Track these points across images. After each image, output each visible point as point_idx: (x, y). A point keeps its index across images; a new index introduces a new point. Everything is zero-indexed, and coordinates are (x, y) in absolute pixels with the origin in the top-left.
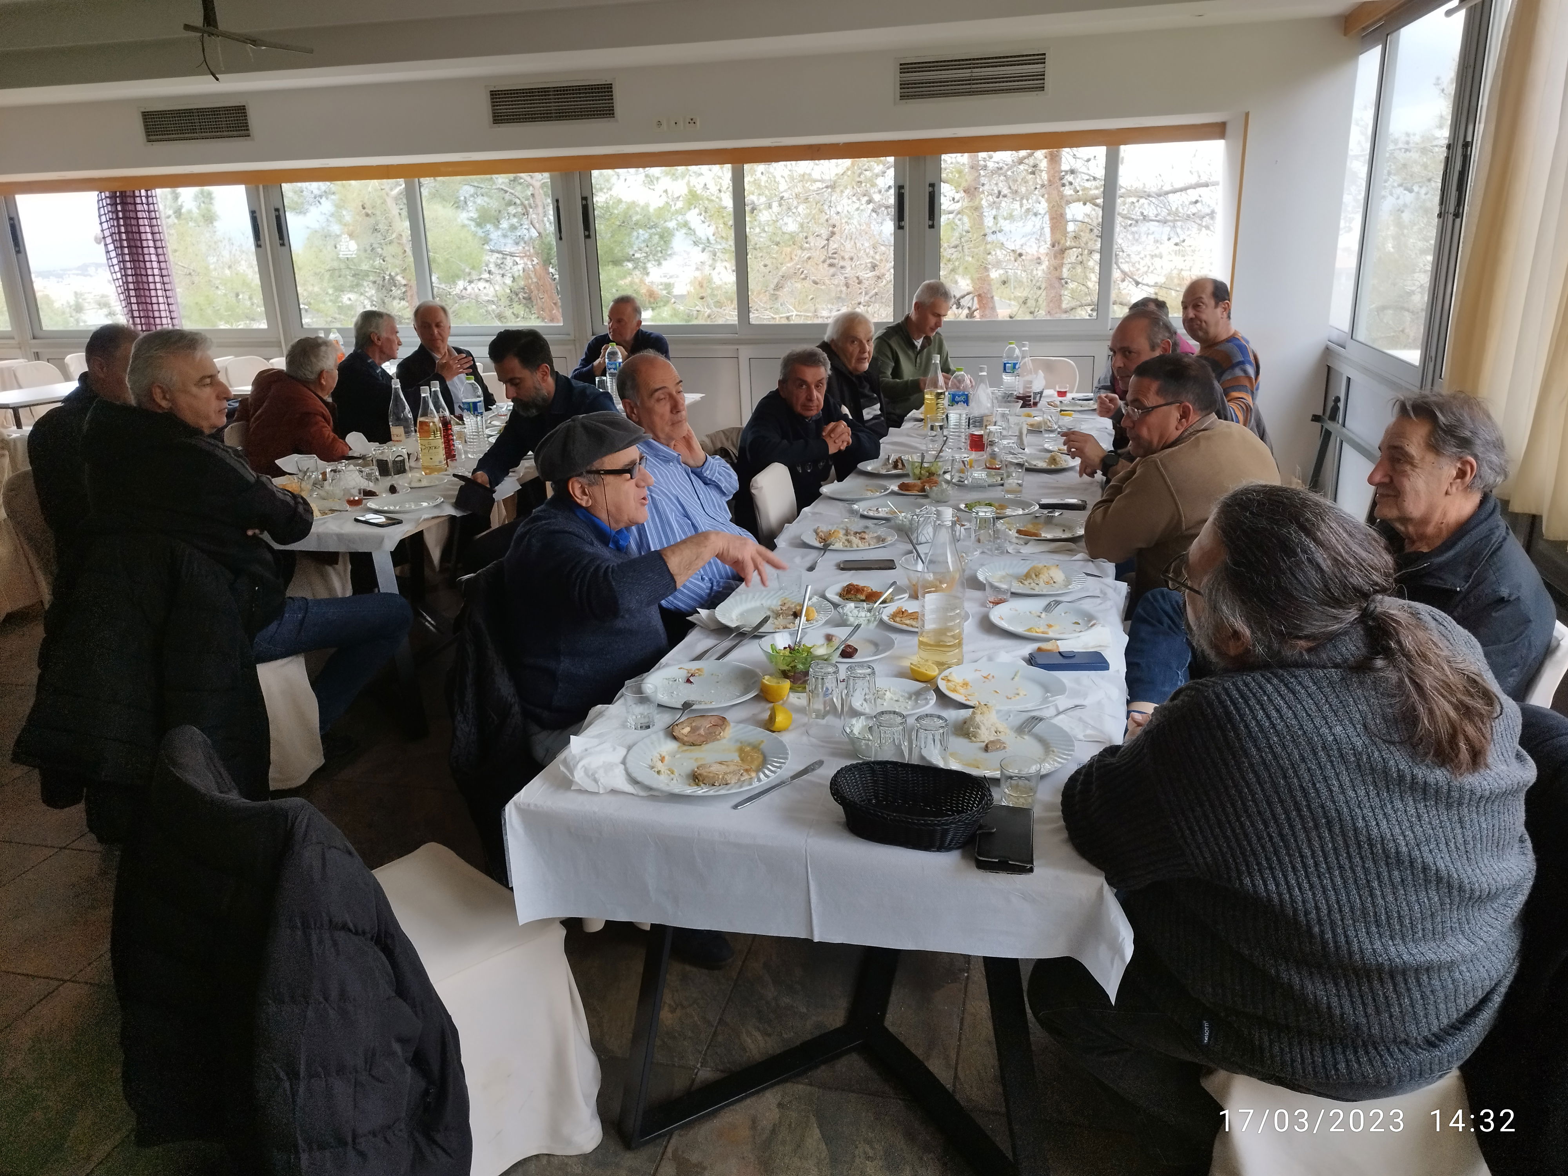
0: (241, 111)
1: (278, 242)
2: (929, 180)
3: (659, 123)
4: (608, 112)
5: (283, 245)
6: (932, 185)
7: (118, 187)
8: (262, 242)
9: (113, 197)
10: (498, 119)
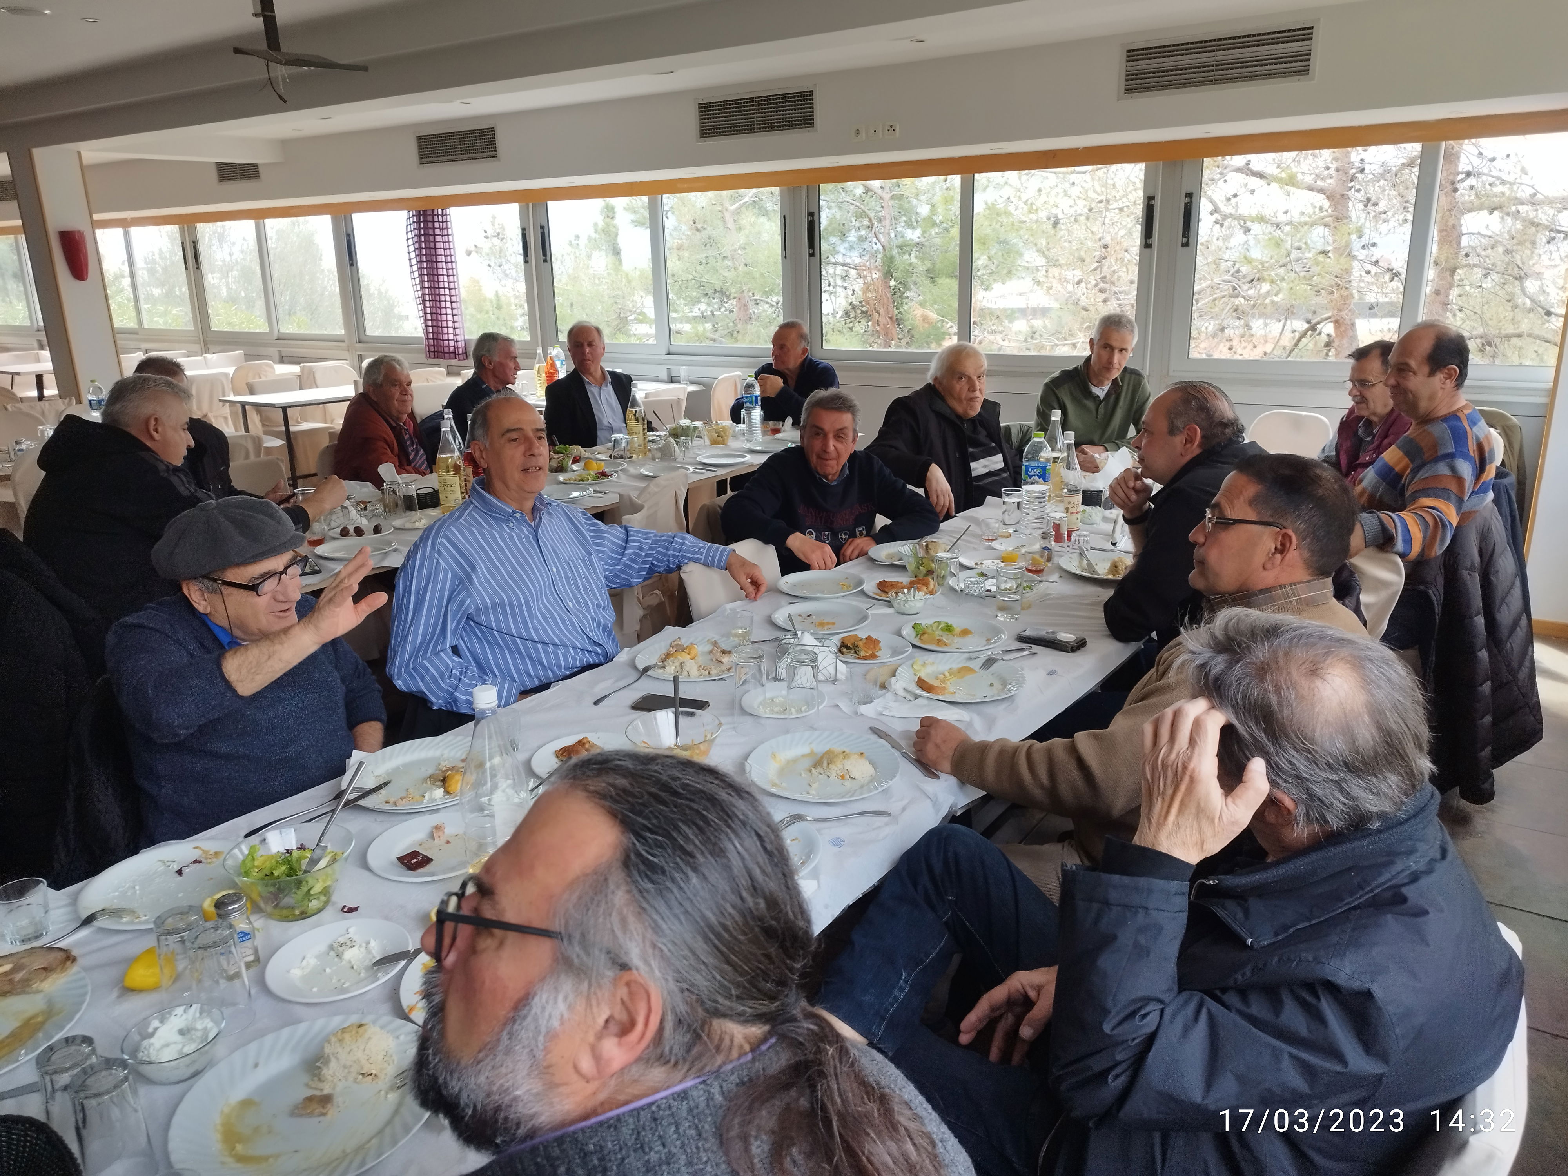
0: (490, 132)
1: (541, 257)
2: (1186, 189)
3: (858, 132)
4: (808, 122)
5: (545, 261)
6: (1189, 195)
7: (422, 207)
8: (529, 259)
9: (418, 215)
10: (706, 132)
